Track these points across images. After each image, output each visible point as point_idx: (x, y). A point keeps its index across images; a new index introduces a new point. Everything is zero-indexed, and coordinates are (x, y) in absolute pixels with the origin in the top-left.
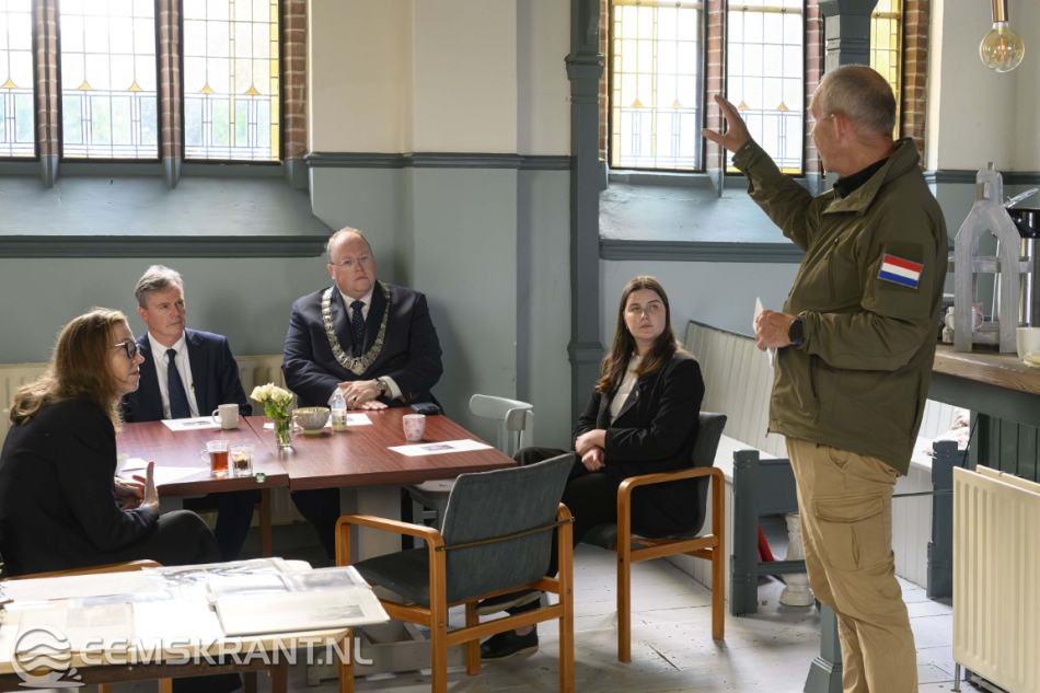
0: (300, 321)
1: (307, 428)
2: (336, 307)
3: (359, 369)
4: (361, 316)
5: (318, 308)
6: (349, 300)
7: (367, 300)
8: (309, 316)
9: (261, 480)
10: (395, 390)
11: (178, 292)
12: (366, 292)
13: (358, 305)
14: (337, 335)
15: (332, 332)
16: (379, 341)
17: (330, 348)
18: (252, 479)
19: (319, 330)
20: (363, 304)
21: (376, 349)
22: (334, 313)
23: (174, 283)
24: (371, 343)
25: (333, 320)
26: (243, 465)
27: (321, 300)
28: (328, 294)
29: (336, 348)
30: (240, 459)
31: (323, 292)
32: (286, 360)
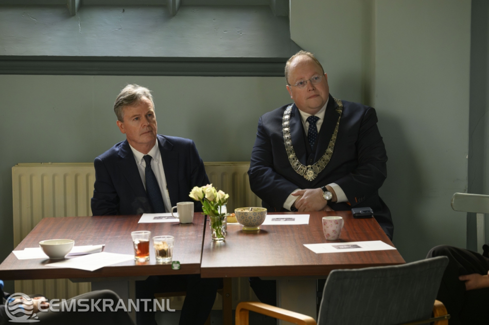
0: (263, 131)
1: (246, 225)
2: (294, 121)
3: (310, 175)
4: (316, 129)
5: (280, 121)
6: (305, 115)
7: (321, 115)
8: (271, 128)
9: (176, 267)
10: (341, 196)
11: (146, 105)
12: (320, 107)
13: (313, 120)
14: (293, 144)
15: (288, 143)
16: (330, 150)
17: (287, 156)
18: (169, 267)
19: (278, 140)
20: (318, 119)
21: (327, 157)
22: (291, 126)
23: (144, 98)
24: (323, 152)
25: (291, 132)
26: (163, 253)
27: (282, 115)
28: (289, 110)
29: (291, 156)
30: (161, 248)
31: (285, 108)
32: (251, 166)
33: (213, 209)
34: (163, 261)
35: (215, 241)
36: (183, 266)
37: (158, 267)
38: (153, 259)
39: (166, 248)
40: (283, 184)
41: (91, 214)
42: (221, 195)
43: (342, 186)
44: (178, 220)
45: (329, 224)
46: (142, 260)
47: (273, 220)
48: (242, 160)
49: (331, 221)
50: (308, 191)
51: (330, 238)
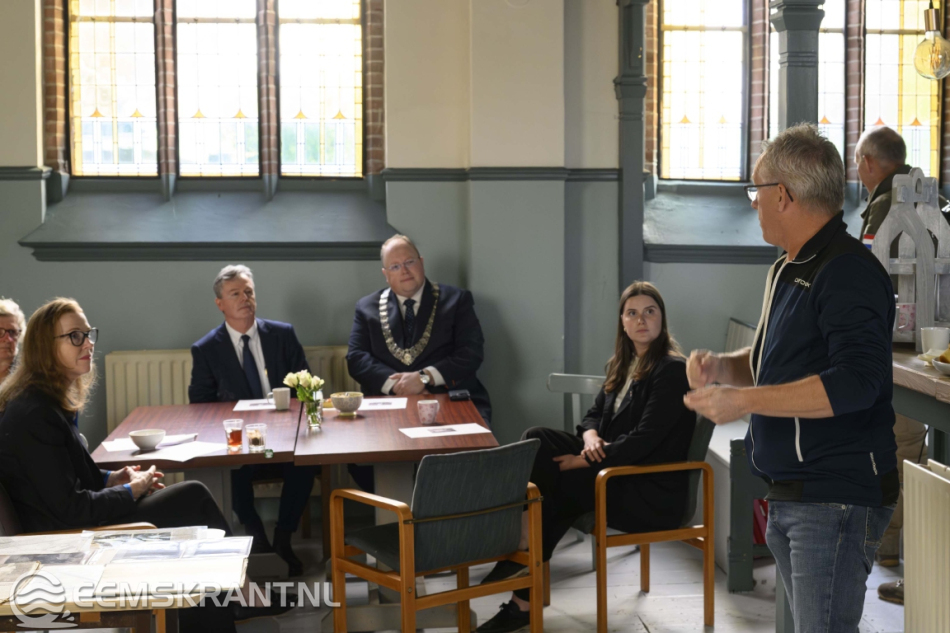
0: (360, 316)
1: (343, 410)
2: (391, 305)
3: (408, 359)
4: (413, 312)
5: (377, 306)
6: (402, 299)
7: (417, 298)
8: (368, 312)
9: (269, 456)
13: (410, 303)
14: (390, 328)
18: (261, 455)
19: (376, 324)
20: (414, 302)
21: (424, 341)
22: (389, 310)
24: (420, 335)
25: (388, 315)
26: (256, 442)
27: (379, 299)
28: (386, 294)
29: (389, 340)
30: (254, 436)
31: (381, 292)
32: (350, 351)
33: (308, 395)
34: (256, 449)
35: (310, 428)
36: (276, 455)
37: (251, 456)
38: (245, 448)
39: (258, 436)
40: (381, 369)
41: (188, 401)
42: (316, 381)
43: (440, 369)
44: (273, 407)
45: (424, 408)
46: (235, 449)
47: (371, 404)
48: (341, 344)
49: (426, 405)
50: (405, 375)
51: (426, 422)
